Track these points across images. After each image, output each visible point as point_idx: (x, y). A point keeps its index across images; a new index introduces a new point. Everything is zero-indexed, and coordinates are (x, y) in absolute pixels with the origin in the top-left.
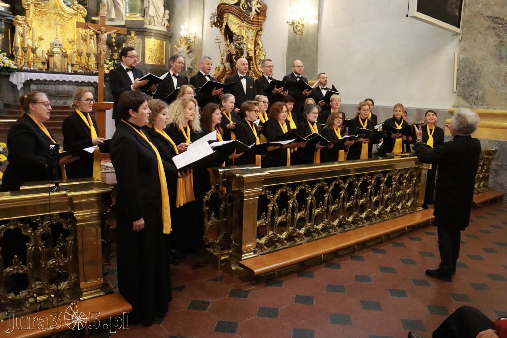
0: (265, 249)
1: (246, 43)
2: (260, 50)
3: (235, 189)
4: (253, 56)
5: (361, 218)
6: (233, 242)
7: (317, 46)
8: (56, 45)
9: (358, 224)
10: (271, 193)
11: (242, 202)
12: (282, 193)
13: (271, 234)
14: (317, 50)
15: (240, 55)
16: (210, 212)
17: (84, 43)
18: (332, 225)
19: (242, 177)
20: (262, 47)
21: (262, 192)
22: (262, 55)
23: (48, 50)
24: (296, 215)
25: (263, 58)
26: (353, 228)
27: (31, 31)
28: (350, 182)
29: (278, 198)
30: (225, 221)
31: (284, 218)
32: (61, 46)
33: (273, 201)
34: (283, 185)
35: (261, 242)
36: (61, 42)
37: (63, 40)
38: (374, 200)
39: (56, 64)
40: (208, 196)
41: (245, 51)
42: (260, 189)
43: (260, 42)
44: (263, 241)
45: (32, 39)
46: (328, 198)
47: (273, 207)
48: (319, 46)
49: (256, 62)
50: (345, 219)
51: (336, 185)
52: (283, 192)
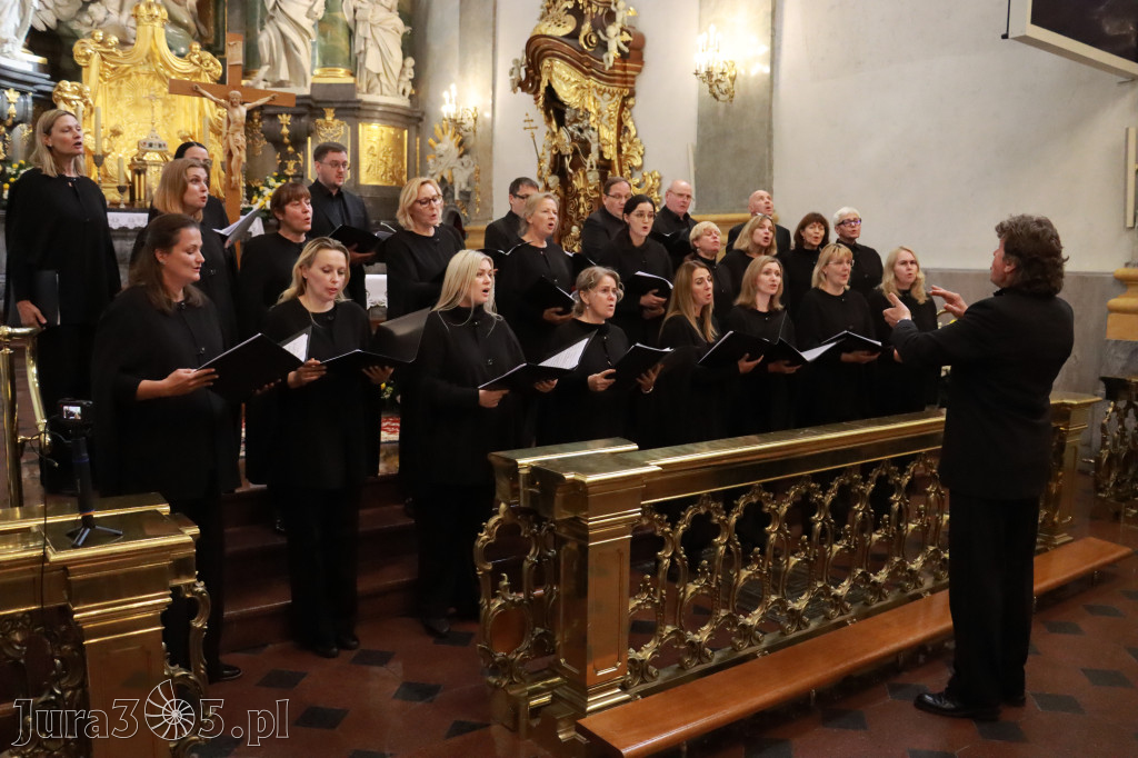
0: (651, 676)
1: (596, 127)
2: (631, 142)
3: (562, 514)
4: (615, 158)
5: (911, 571)
6: (562, 661)
7: (770, 128)
8: (151, 145)
9: (904, 591)
10: (667, 521)
11: (584, 550)
12: (696, 519)
13: (669, 635)
14: (770, 137)
15: (582, 157)
16: (495, 576)
17: (216, 141)
18: (836, 597)
19: (582, 483)
20: (636, 136)
21: (639, 518)
22: (636, 154)
23: (132, 159)
24: (738, 576)
25: (637, 162)
26: (889, 600)
27: (93, 116)
28: (880, 477)
29: (686, 532)
30: (540, 598)
31: (703, 587)
32: (163, 149)
33: (674, 544)
34: (699, 495)
35: (639, 656)
36: (163, 139)
37: (169, 134)
38: (944, 522)
39: (150, 190)
40: (489, 534)
41: (594, 148)
42: (636, 513)
43: (630, 124)
44: (646, 653)
45: (96, 135)
46: (823, 526)
47: (672, 558)
48: (774, 126)
49: (621, 173)
50: (868, 578)
51: (842, 488)
52: (699, 515)
